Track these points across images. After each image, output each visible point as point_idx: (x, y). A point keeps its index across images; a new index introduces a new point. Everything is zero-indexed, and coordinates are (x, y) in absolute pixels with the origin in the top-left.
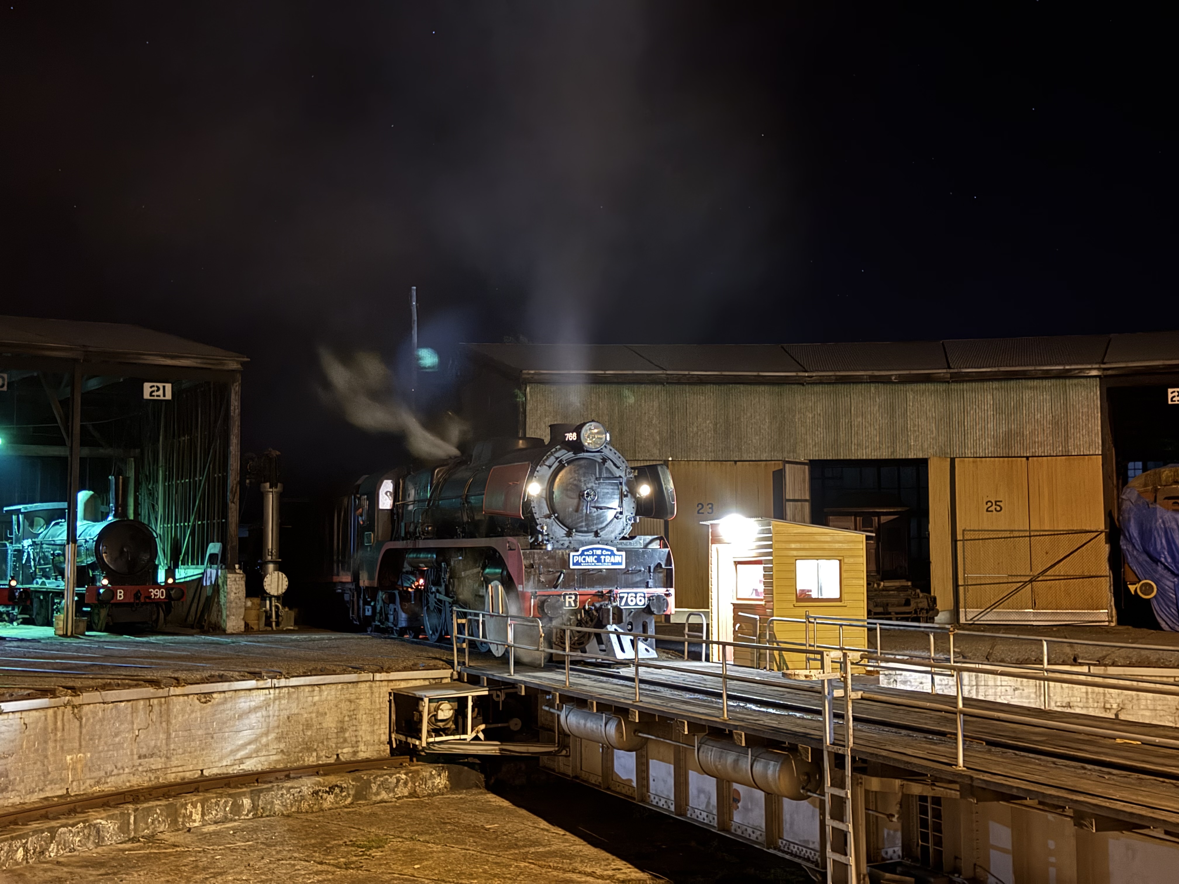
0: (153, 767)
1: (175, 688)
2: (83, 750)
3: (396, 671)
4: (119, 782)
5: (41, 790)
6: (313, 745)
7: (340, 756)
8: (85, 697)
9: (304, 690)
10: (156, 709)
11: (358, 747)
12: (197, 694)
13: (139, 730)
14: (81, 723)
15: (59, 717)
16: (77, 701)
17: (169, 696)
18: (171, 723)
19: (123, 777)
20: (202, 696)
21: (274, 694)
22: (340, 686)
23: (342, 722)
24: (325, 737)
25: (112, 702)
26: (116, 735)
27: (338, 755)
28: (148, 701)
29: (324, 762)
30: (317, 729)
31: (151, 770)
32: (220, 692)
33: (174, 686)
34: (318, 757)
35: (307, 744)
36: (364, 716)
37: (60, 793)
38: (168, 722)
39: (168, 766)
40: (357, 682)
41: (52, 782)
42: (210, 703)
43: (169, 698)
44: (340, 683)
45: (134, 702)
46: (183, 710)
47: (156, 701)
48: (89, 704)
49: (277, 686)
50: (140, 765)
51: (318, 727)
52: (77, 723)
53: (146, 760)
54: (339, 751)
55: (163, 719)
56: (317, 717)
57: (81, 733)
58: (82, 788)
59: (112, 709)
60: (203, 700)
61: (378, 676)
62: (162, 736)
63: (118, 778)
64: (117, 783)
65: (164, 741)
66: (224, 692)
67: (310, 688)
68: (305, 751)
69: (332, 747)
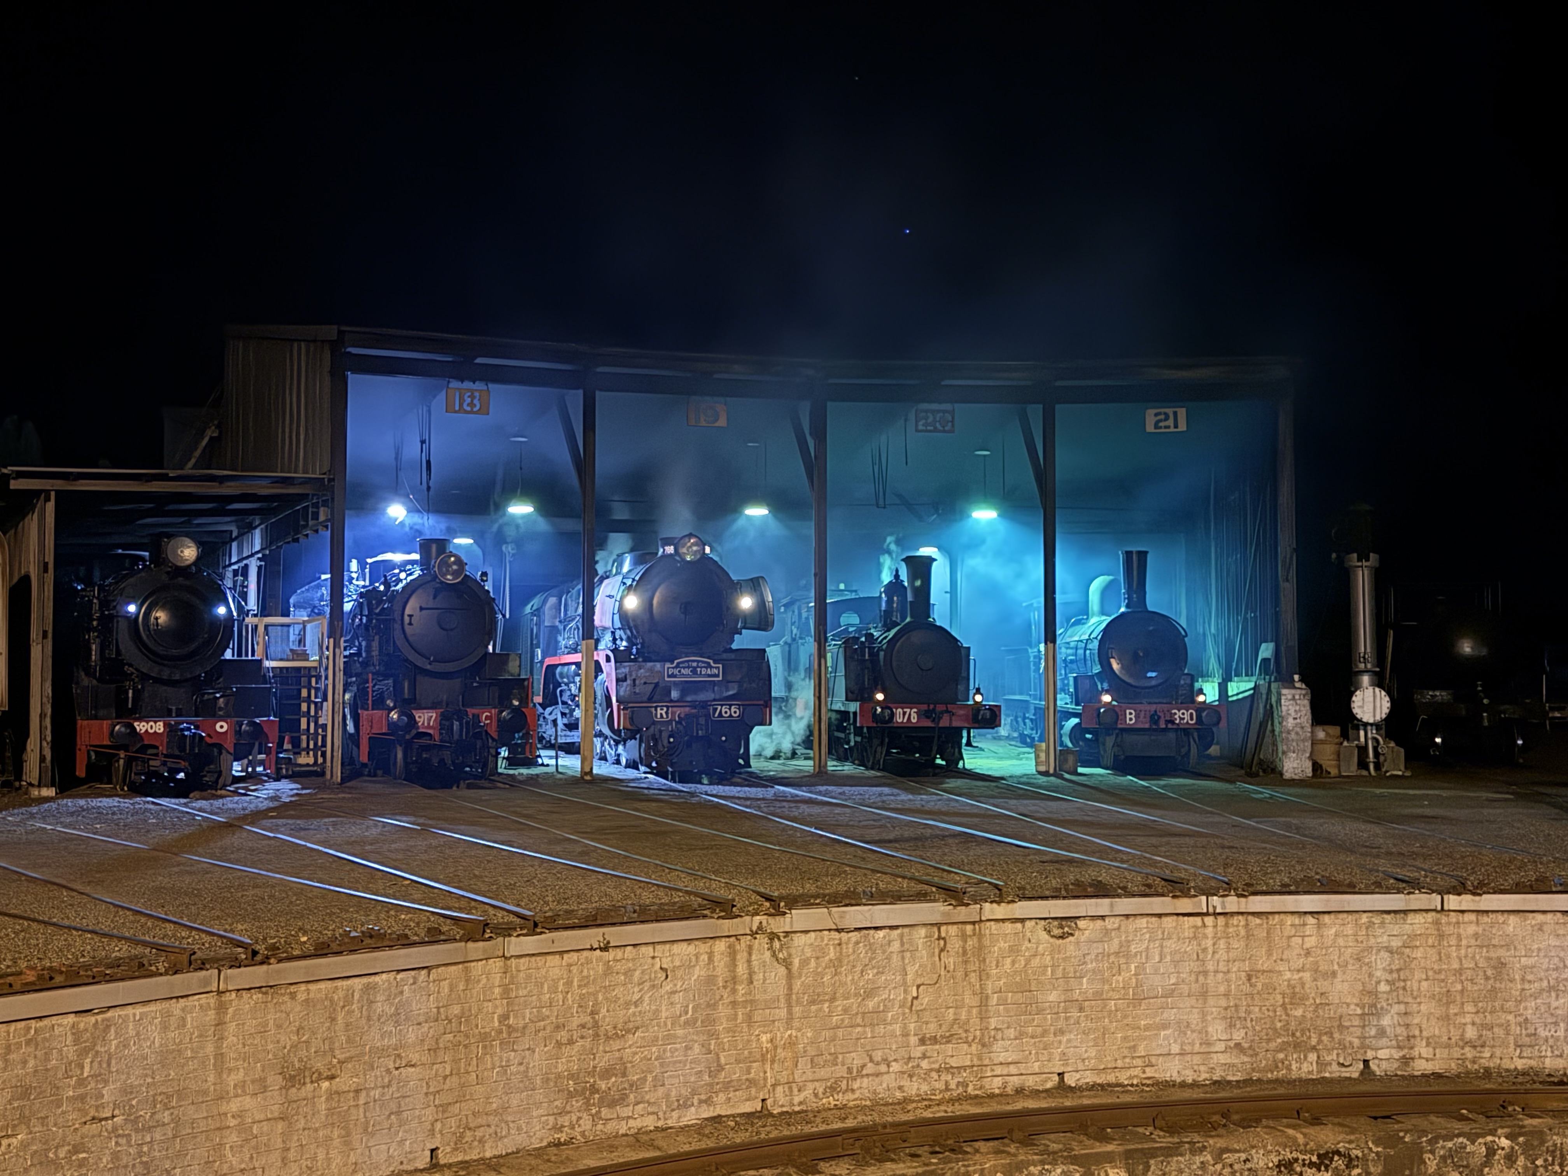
0: (954, 1062)
1: (995, 905)
2: (796, 1024)
3: (1495, 893)
4: (880, 1089)
5: (708, 1102)
6: (1310, 1038)
7: (1373, 1066)
8: (798, 918)
9: (1282, 923)
10: (955, 944)
11: (1412, 1048)
12: (1045, 919)
13: (918, 987)
14: (789, 970)
15: (741, 958)
16: (779, 925)
17: (981, 921)
18: (988, 976)
19: (888, 1081)
20: (1056, 923)
21: (1215, 926)
22: (1364, 918)
23: (1374, 993)
24: (1336, 1024)
25: (857, 929)
26: (869, 994)
27: (1366, 1062)
28: (935, 929)
29: (1337, 1075)
30: (1317, 1006)
31: (949, 1069)
32: (1093, 918)
33: (992, 902)
34: (1322, 1064)
35: (1293, 1035)
36: (1425, 984)
37: (748, 1108)
38: (983, 974)
39: (986, 1062)
40: (1405, 912)
41: (727, 1086)
42: (1071, 938)
43: (982, 924)
44: (1365, 912)
45: (906, 930)
46: (1014, 950)
47: (953, 930)
48: (806, 932)
49: (1219, 910)
50: (924, 1056)
51: (1318, 1001)
52: (782, 970)
53: (937, 1047)
54: (1370, 1055)
55: (970, 967)
56: (1315, 980)
57: (790, 988)
58: (796, 1100)
59: (857, 943)
60: (1057, 932)
61: (1453, 901)
62: (970, 1000)
63: (877, 1080)
64: (875, 1092)
65: (975, 1011)
66: (1103, 917)
67: (1297, 920)
68: (1291, 1049)
69: (1351, 1043)
